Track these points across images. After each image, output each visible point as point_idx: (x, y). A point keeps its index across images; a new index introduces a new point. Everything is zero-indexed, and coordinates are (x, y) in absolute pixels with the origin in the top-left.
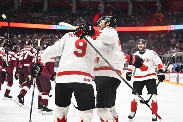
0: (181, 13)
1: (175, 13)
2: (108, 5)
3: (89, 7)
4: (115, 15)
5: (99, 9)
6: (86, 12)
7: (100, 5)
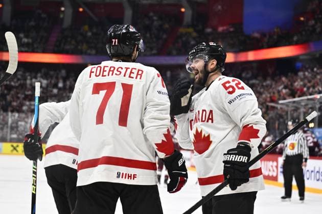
0: (232, 30)
1: (220, 29)
2: (81, 10)
3: (40, 11)
4: (95, 30)
5: (62, 16)
6: (32, 23)
7: (63, 9)
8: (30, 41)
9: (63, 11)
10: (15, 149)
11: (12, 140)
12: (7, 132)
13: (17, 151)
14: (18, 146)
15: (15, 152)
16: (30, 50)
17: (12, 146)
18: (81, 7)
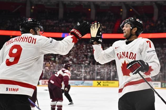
2: (131, 10)
3: (110, 12)
5: (121, 14)
6: (106, 18)
7: (121, 10)
8: (105, 27)
9: (122, 11)
10: (99, 84)
11: (97, 80)
12: (95, 75)
13: (100, 85)
14: (100, 82)
15: (99, 85)
16: (105, 32)
17: (98, 82)
18: (131, 9)
